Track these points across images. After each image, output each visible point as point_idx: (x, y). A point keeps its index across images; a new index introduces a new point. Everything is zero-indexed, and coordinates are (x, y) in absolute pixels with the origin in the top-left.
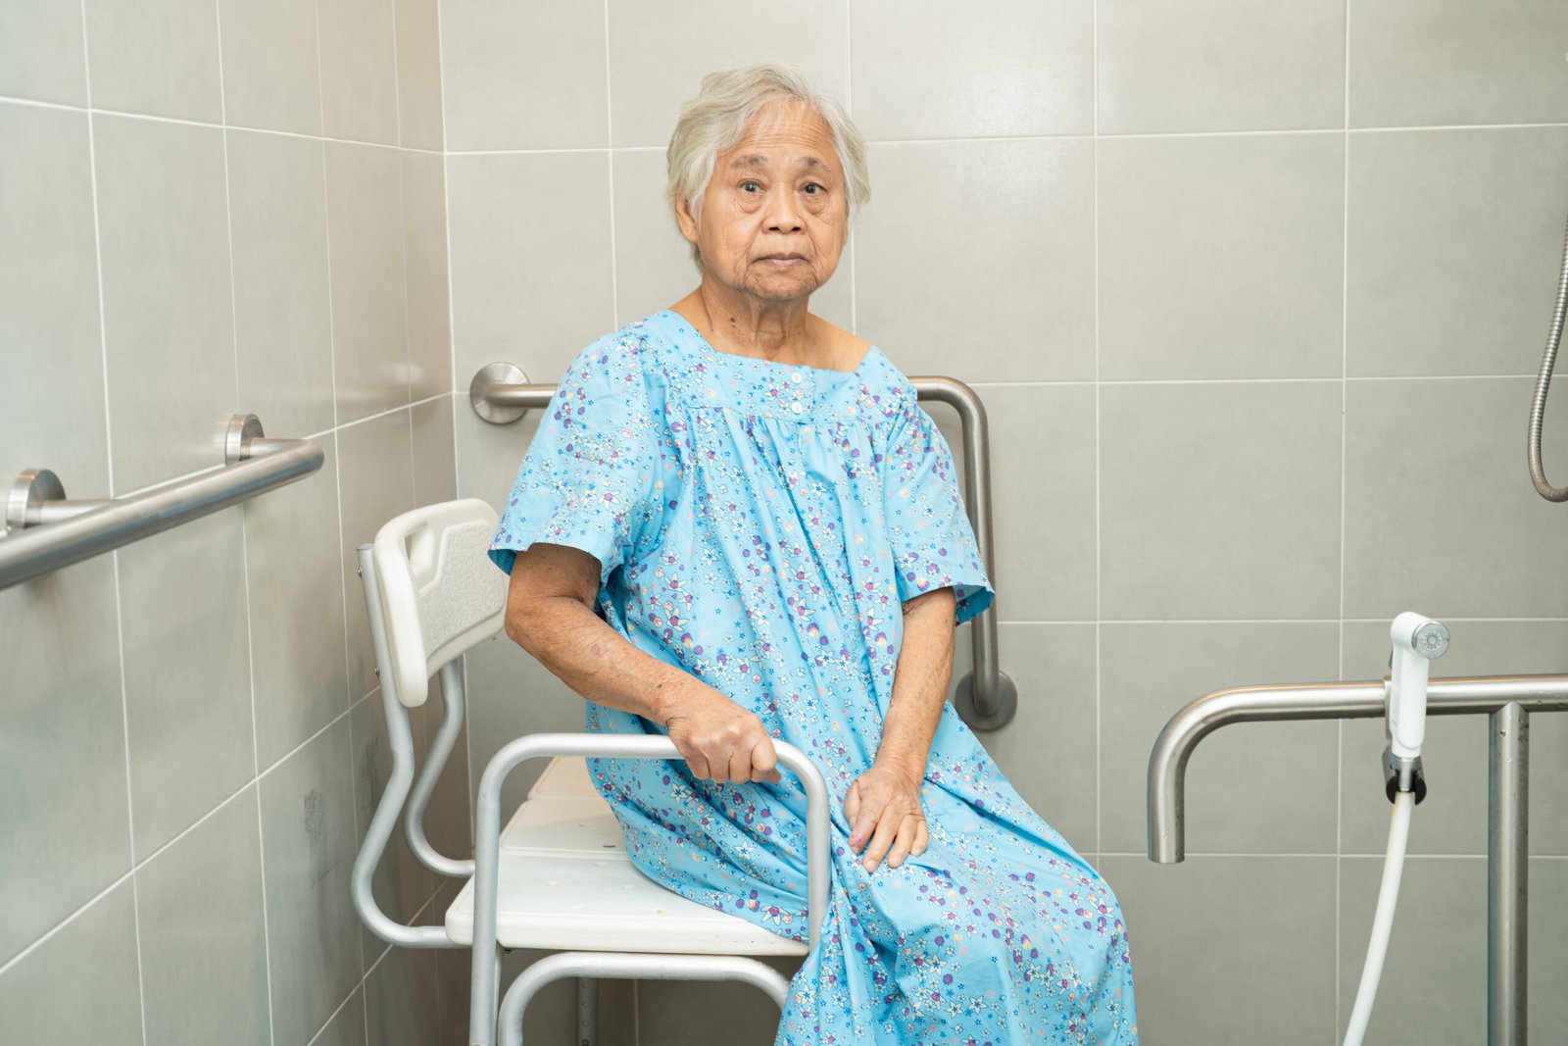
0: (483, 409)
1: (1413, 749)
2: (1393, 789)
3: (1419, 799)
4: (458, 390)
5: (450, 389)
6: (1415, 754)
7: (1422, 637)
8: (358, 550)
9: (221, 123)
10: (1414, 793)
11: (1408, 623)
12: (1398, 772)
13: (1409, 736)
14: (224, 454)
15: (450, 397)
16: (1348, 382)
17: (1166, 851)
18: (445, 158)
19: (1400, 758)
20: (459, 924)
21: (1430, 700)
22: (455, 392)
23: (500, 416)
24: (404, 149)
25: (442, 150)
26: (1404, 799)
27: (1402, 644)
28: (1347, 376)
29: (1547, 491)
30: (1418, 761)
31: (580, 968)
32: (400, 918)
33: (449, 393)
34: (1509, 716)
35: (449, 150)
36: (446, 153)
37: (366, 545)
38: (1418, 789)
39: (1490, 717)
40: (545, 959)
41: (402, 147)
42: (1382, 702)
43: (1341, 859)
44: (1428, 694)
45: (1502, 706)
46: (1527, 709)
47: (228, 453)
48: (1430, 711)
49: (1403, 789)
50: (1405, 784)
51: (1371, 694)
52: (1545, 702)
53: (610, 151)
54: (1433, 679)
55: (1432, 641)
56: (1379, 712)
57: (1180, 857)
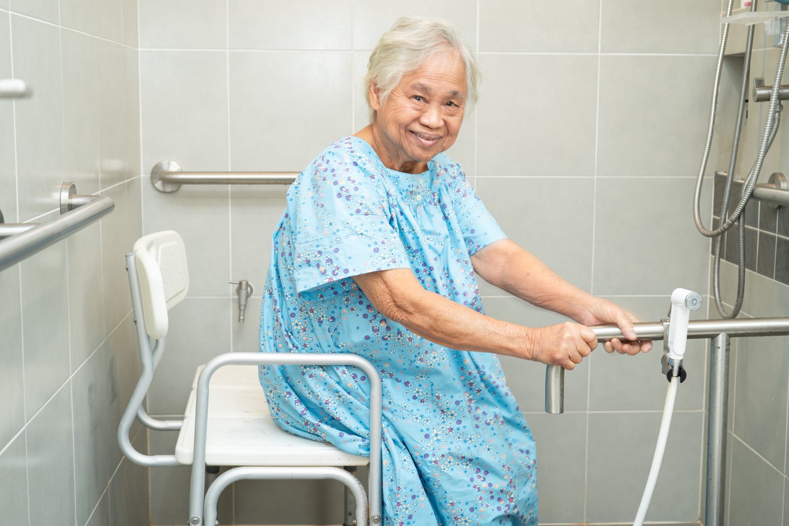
0: (159, 184)
1: (680, 355)
2: (670, 376)
3: (682, 381)
4: (144, 175)
5: (140, 174)
6: (681, 358)
7: (690, 299)
8: (126, 256)
9: (59, 25)
10: (679, 377)
11: (680, 294)
12: (673, 367)
13: (678, 349)
14: (59, 203)
15: (140, 178)
16: (597, 179)
17: (555, 408)
18: (139, 52)
19: (674, 360)
20: (184, 452)
21: (689, 331)
22: (142, 175)
23: (169, 188)
24: (125, 45)
25: (137, 47)
26: (675, 380)
27: (677, 303)
28: (597, 175)
29: (706, 232)
30: (681, 361)
31: (249, 475)
32: (143, 451)
33: (138, 176)
34: (721, 340)
35: (141, 47)
36: (140, 49)
37: (130, 254)
38: (682, 374)
39: (712, 340)
40: (229, 471)
41: (124, 44)
42: (663, 333)
43: (590, 414)
44: (688, 329)
45: (718, 334)
46: (730, 336)
47: (61, 202)
48: (689, 337)
49: (674, 375)
50: (675, 373)
51: (658, 328)
52: (739, 332)
53: (228, 51)
54: (691, 321)
55: (695, 302)
56: (661, 337)
57: (562, 411)
